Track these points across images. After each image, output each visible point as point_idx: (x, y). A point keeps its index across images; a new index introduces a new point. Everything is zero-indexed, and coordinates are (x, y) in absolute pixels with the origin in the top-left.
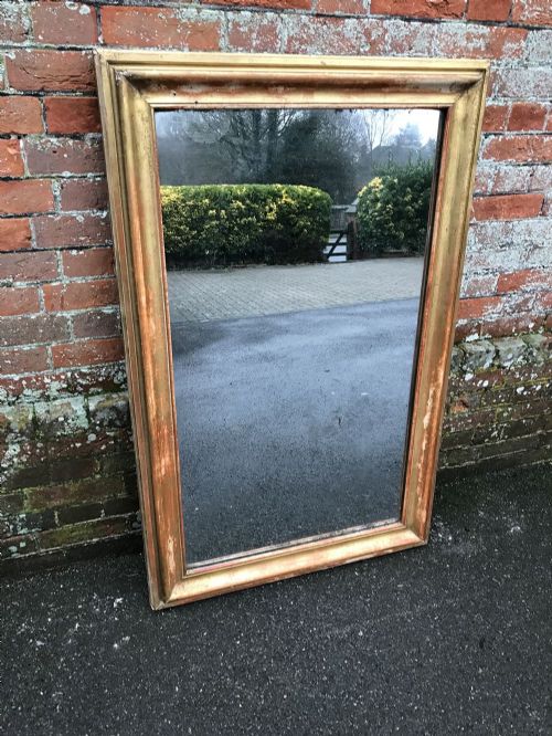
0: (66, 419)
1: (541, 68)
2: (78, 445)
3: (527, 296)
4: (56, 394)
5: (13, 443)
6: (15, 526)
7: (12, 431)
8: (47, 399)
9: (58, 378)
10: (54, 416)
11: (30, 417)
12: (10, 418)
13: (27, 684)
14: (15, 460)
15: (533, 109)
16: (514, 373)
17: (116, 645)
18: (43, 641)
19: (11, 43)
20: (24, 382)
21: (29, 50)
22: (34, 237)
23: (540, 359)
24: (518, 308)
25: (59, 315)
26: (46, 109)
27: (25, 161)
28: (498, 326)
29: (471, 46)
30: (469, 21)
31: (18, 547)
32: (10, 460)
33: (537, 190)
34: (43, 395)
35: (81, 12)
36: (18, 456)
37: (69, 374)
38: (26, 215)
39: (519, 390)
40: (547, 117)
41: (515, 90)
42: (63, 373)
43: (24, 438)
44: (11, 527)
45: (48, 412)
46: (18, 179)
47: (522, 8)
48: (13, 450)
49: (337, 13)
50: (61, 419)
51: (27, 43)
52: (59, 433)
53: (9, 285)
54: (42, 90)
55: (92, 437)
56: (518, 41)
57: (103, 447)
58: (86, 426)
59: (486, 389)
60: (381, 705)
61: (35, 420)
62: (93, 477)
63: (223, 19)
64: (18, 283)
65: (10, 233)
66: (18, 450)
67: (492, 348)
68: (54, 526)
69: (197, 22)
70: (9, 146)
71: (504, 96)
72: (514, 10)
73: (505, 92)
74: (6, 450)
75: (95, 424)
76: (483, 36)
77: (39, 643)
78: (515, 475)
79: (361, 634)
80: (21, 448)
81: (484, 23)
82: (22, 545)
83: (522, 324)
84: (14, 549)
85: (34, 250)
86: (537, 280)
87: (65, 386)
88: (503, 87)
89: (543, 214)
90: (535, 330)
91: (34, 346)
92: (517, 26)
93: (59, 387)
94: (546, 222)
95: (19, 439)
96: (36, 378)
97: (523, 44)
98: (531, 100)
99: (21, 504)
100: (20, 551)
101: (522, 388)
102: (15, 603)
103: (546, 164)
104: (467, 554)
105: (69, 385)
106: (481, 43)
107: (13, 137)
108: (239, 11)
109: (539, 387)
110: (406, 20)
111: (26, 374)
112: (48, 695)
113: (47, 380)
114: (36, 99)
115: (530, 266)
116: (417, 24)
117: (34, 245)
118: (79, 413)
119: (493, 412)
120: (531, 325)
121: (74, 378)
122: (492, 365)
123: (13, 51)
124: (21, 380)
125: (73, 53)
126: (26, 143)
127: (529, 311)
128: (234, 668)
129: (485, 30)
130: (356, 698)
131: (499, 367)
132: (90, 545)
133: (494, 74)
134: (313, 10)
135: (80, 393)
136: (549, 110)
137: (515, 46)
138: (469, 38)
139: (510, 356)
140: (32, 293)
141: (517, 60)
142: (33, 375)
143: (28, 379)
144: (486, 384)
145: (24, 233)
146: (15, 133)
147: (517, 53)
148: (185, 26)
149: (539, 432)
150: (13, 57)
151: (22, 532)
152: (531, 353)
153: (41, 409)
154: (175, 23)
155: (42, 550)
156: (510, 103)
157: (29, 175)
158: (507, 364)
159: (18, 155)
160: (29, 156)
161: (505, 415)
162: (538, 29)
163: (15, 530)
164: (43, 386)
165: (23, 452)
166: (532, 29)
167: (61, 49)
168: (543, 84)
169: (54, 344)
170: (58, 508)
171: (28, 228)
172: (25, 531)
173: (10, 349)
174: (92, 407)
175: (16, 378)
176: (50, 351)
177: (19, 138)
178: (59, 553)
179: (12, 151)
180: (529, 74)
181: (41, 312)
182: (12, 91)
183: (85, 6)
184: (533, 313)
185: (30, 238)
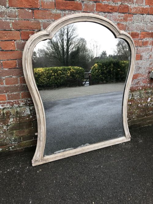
0: (25, 112)
1: (137, 24)
2: (28, 119)
3: (139, 80)
4: (22, 105)
5: (11, 118)
6: (11, 141)
7: (11, 115)
8: (20, 107)
9: (23, 101)
10: (22, 111)
11: (16, 111)
12: (11, 111)
13: (15, 181)
14: (12, 123)
15: (136, 33)
16: (137, 101)
17: (38, 172)
18: (19, 171)
19: (13, 19)
20: (14, 102)
21: (17, 20)
22: (17, 65)
23: (144, 97)
24: (137, 83)
25: (23, 85)
26: (21, 34)
27: (16, 46)
28: (132, 88)
29: (120, 19)
30: (119, 13)
31: (12, 147)
32: (10, 123)
33: (139, 53)
34: (19, 106)
35: (29, 11)
36: (13, 121)
37: (25, 100)
38: (16, 59)
39: (139, 105)
40: (140, 35)
41: (131, 29)
42: (24, 100)
43: (14, 117)
44: (10, 141)
45: (20, 110)
46: (14, 51)
47: (131, 9)
48: (11, 120)
49: (88, 11)
50: (23, 112)
51: (17, 19)
52: (23, 115)
53: (11, 77)
54: (20, 29)
55: (31, 117)
56: (131, 17)
57: (34, 119)
58: (30, 113)
59: (131, 105)
60: (108, 183)
61: (17, 112)
62: (31, 128)
63: (62, 13)
64: (13, 77)
65: (12, 64)
66: (13, 120)
67: (131, 94)
68: (21, 142)
69: (56, 14)
70: (12, 43)
71: (129, 30)
72: (129, 10)
73: (129, 29)
74: (10, 120)
75: (32, 113)
76: (123, 16)
77: (18, 172)
78: (140, 129)
79: (102, 167)
80: (13, 119)
81: (123, 13)
82: (13, 147)
83: (138, 88)
84: (11, 148)
85: (17, 68)
86: (141, 76)
87: (24, 103)
88: (128, 28)
89: (141, 59)
90: (142, 89)
91: (17, 93)
92: (130, 14)
93: (23, 104)
94: (142, 61)
95: (13, 117)
96: (17, 101)
97: (132, 18)
98: (135, 31)
99: (13, 135)
100: (13, 148)
101: (140, 105)
102: (11, 162)
103: (140, 47)
104: (128, 147)
105: (25, 103)
106: (122, 18)
107: (13, 41)
108: (65, 11)
109: (144, 104)
110: (104, 13)
111: (15, 100)
112: (21, 184)
113: (20, 102)
114: (18, 31)
115: (139, 72)
116: (107, 14)
117: (17, 67)
118: (28, 110)
119: (133, 111)
120: (141, 88)
121: (26, 101)
122: (132, 98)
123: (14, 20)
124: (13, 102)
125: (27, 21)
126: (16, 42)
127: (140, 84)
128: (69, 176)
129: (123, 15)
130: (101, 181)
131: (133, 99)
132: (30, 147)
133: (126, 25)
134: (82, 11)
135: (28, 105)
136: (140, 33)
137: (130, 18)
138: (119, 17)
139: (136, 96)
140: (17, 79)
141: (131, 22)
142: (16, 100)
143: (15, 102)
144: (130, 103)
145: (15, 64)
146: (13, 40)
147: (131, 20)
148: (53, 14)
149: (145, 117)
150: (13, 22)
151: (13, 143)
152: (141, 95)
153: (18, 109)
154: (51, 14)
155: (18, 148)
156: (130, 32)
157: (17, 49)
158: (135, 98)
159: (14, 45)
160: (17, 45)
161: (136, 112)
162: (136, 14)
163: (11, 142)
164: (19, 104)
165: (14, 120)
166: (134, 14)
167: (25, 20)
168: (138, 27)
169: (22, 92)
170: (22, 136)
171: (16, 63)
172: (14, 143)
173: (11, 93)
174: (31, 108)
175: (12, 101)
176: (21, 94)
177: (15, 41)
178: (22, 149)
179: (13, 44)
180: (134, 25)
181: (19, 84)
182: (13, 30)
183: (30, 10)
184: (141, 85)
185: (16, 65)
